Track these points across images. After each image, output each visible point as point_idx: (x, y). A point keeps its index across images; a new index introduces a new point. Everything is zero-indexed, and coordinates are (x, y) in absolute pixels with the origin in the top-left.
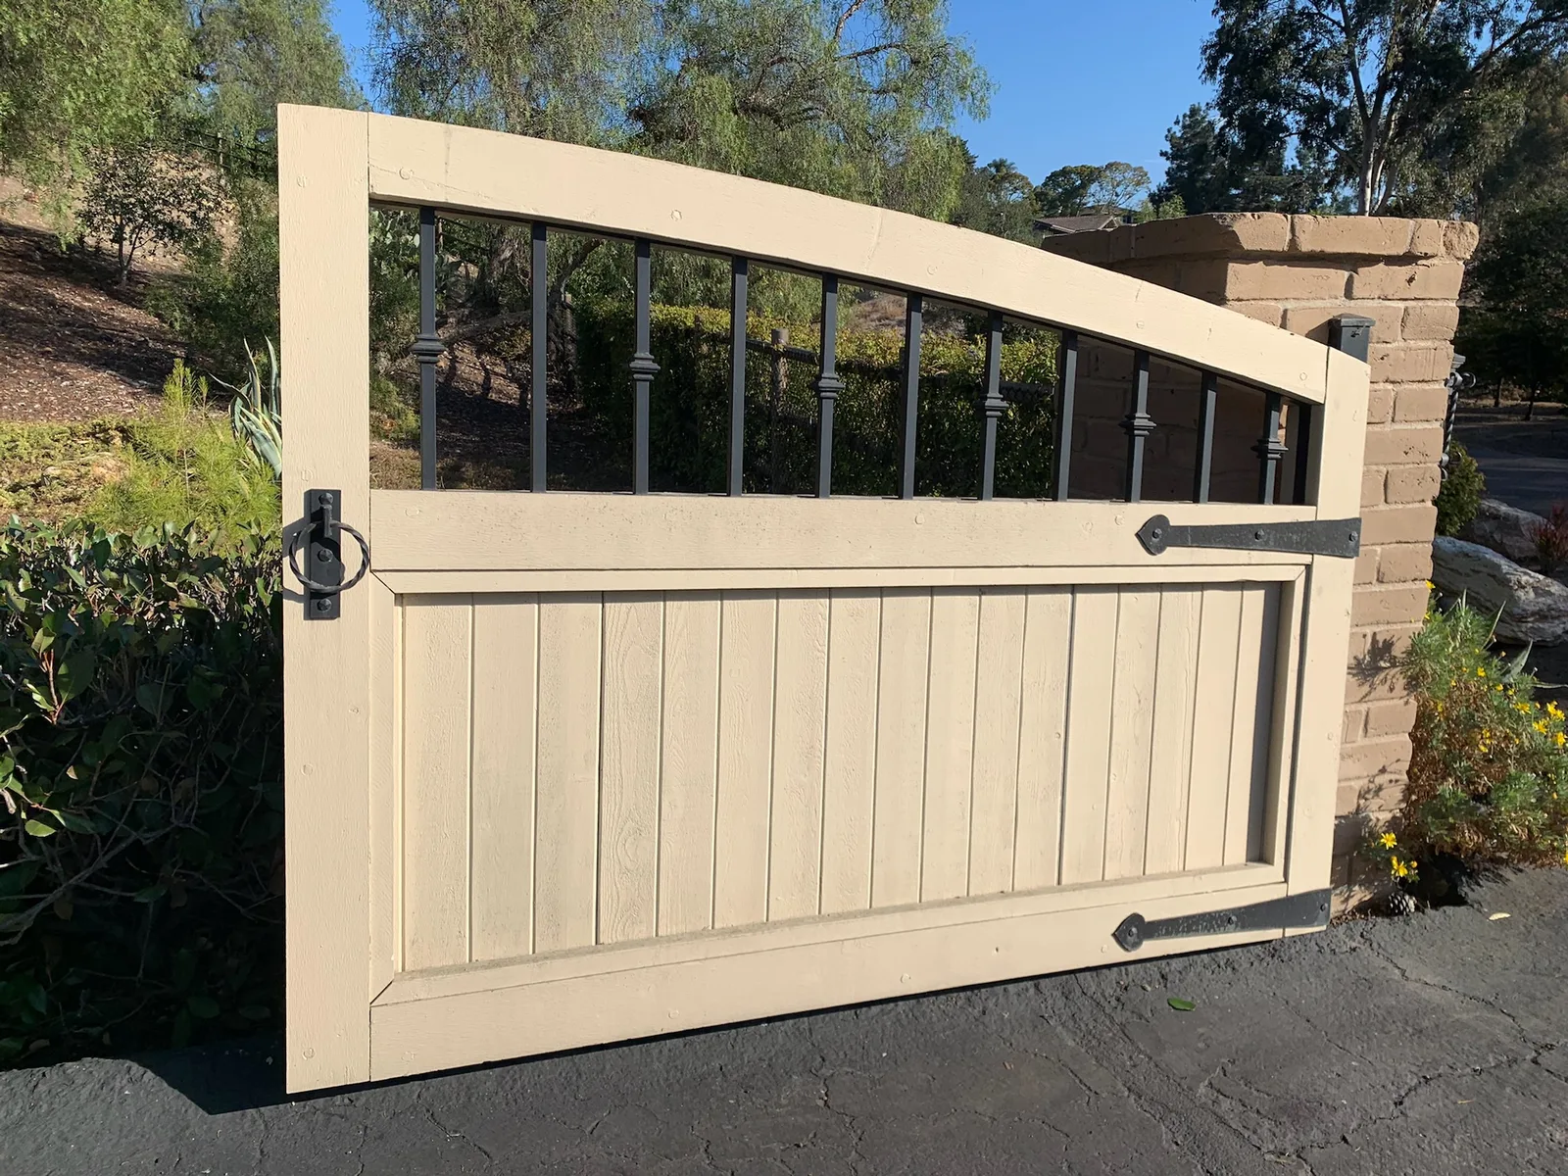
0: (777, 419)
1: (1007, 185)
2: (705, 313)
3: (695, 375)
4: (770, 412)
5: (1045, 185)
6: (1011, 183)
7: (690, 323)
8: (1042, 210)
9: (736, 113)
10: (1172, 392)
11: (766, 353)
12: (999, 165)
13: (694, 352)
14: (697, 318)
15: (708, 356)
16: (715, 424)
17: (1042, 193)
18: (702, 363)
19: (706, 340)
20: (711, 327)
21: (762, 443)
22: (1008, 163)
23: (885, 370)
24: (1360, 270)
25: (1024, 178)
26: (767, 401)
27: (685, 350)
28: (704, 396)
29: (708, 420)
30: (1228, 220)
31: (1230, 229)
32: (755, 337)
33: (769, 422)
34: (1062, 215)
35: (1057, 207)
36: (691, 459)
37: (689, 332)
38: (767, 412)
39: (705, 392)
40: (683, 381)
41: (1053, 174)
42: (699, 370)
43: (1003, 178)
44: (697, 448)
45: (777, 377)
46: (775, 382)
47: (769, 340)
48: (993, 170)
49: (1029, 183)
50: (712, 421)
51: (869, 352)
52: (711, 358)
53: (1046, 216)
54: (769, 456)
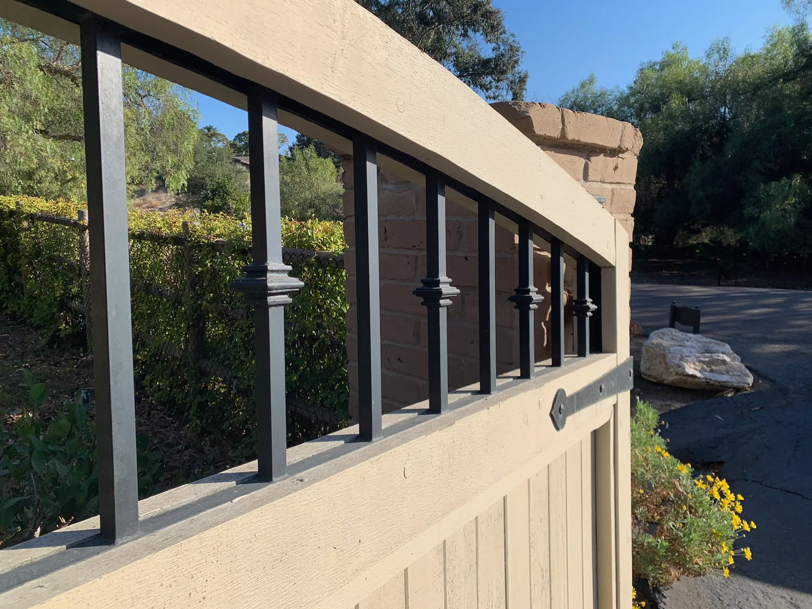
0: (86, 273)
1: (215, 139)
2: (25, 200)
3: (18, 243)
4: (80, 268)
5: (235, 140)
6: (217, 138)
7: (13, 207)
8: (234, 153)
9: (42, 70)
10: (466, 258)
11: (75, 227)
12: (209, 129)
13: (17, 227)
14: (17, 203)
15: (29, 229)
16: (36, 277)
17: (233, 144)
18: (22, 235)
19: (26, 218)
20: (29, 209)
21: (75, 290)
22: (214, 128)
23: (172, 238)
24: (592, 158)
25: (223, 136)
26: (77, 261)
27: (9, 225)
28: (26, 257)
29: (31, 274)
30: (523, 107)
31: (527, 114)
32: (65, 216)
33: (79, 275)
34: (245, 155)
35: (242, 152)
36: (19, 301)
37: (12, 213)
38: (77, 268)
39: (27, 254)
40: (9, 247)
41: (239, 135)
42: (21, 239)
43: (213, 135)
44: (23, 295)
45: (84, 243)
46: (82, 247)
47: (76, 217)
48: (206, 131)
49: (226, 139)
50: (34, 275)
51: (159, 225)
52: (31, 231)
53: (236, 156)
54: (81, 298)
